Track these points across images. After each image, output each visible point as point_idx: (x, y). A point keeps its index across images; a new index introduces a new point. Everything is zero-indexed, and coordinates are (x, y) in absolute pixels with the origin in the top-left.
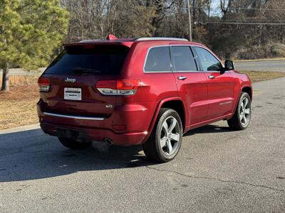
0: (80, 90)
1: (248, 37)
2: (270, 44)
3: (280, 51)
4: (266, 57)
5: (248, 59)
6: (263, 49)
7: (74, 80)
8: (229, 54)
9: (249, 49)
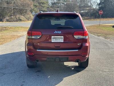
0: (63, 37)
1: (9, 13)
2: (18, 16)
3: (22, 19)
4: (17, 21)
5: (10, 22)
6: (16, 18)
7: (60, 32)
8: (2, 19)
9: (10, 18)
